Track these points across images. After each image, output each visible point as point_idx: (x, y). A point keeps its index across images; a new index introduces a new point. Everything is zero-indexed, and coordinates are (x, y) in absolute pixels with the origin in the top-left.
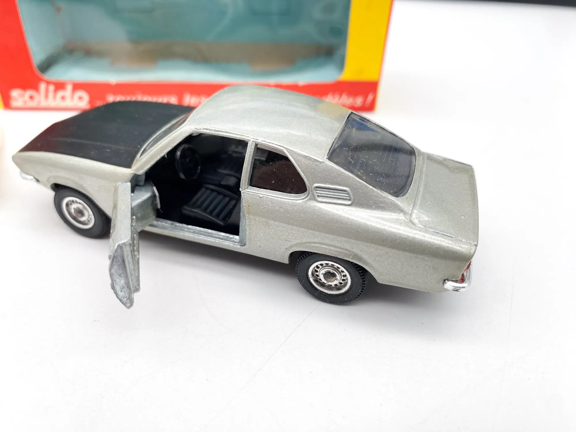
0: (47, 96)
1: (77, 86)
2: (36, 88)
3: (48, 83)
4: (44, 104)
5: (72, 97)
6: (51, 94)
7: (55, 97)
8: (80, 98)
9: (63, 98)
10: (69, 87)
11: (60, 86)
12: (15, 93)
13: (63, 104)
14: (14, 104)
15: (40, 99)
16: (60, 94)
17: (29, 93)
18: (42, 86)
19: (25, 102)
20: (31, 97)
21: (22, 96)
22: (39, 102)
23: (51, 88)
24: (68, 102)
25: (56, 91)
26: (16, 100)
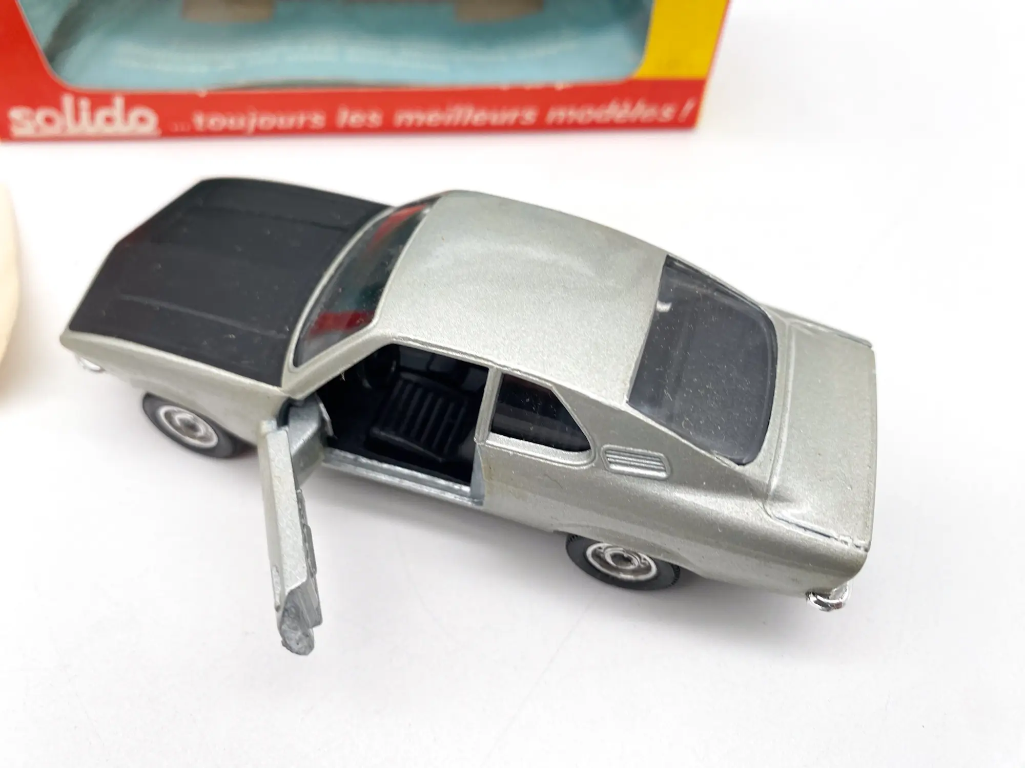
0: (77, 117)
1: (133, 100)
2: (55, 104)
3: (77, 95)
4: (72, 129)
5: (126, 118)
6: (85, 115)
7: (92, 118)
8: (142, 120)
9: (109, 120)
10: (119, 102)
11: (100, 100)
12: (16, 114)
13: (109, 130)
14: (17, 131)
15: (65, 121)
16: (102, 114)
17: (41, 114)
18: (67, 101)
19: (38, 129)
20: (49, 120)
21: (32, 118)
22: (65, 128)
23: (84, 104)
24: (119, 127)
25: (93, 108)
26: (20, 125)
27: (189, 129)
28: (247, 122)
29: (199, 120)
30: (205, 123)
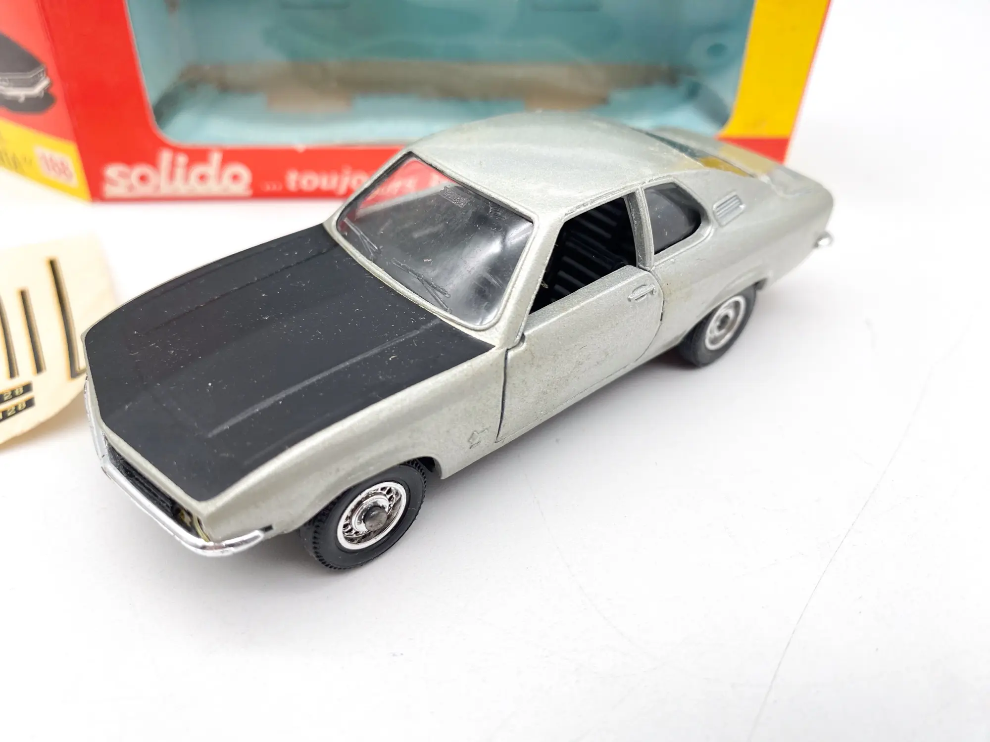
0: (172, 176)
1: (230, 156)
2: (153, 161)
3: (176, 150)
4: (166, 189)
5: (220, 177)
6: (180, 172)
7: (187, 178)
8: (235, 178)
10: (216, 158)
11: (198, 156)
12: (112, 171)
13: (202, 189)
14: (110, 190)
15: (160, 181)
17: (138, 170)
18: (165, 157)
19: (131, 188)
20: (143, 178)
21: (126, 176)
22: (158, 187)
23: (182, 159)
24: (212, 187)
25: (190, 165)
26: (114, 183)
27: (280, 188)
28: (339, 183)
29: (293, 179)
30: (298, 182)
